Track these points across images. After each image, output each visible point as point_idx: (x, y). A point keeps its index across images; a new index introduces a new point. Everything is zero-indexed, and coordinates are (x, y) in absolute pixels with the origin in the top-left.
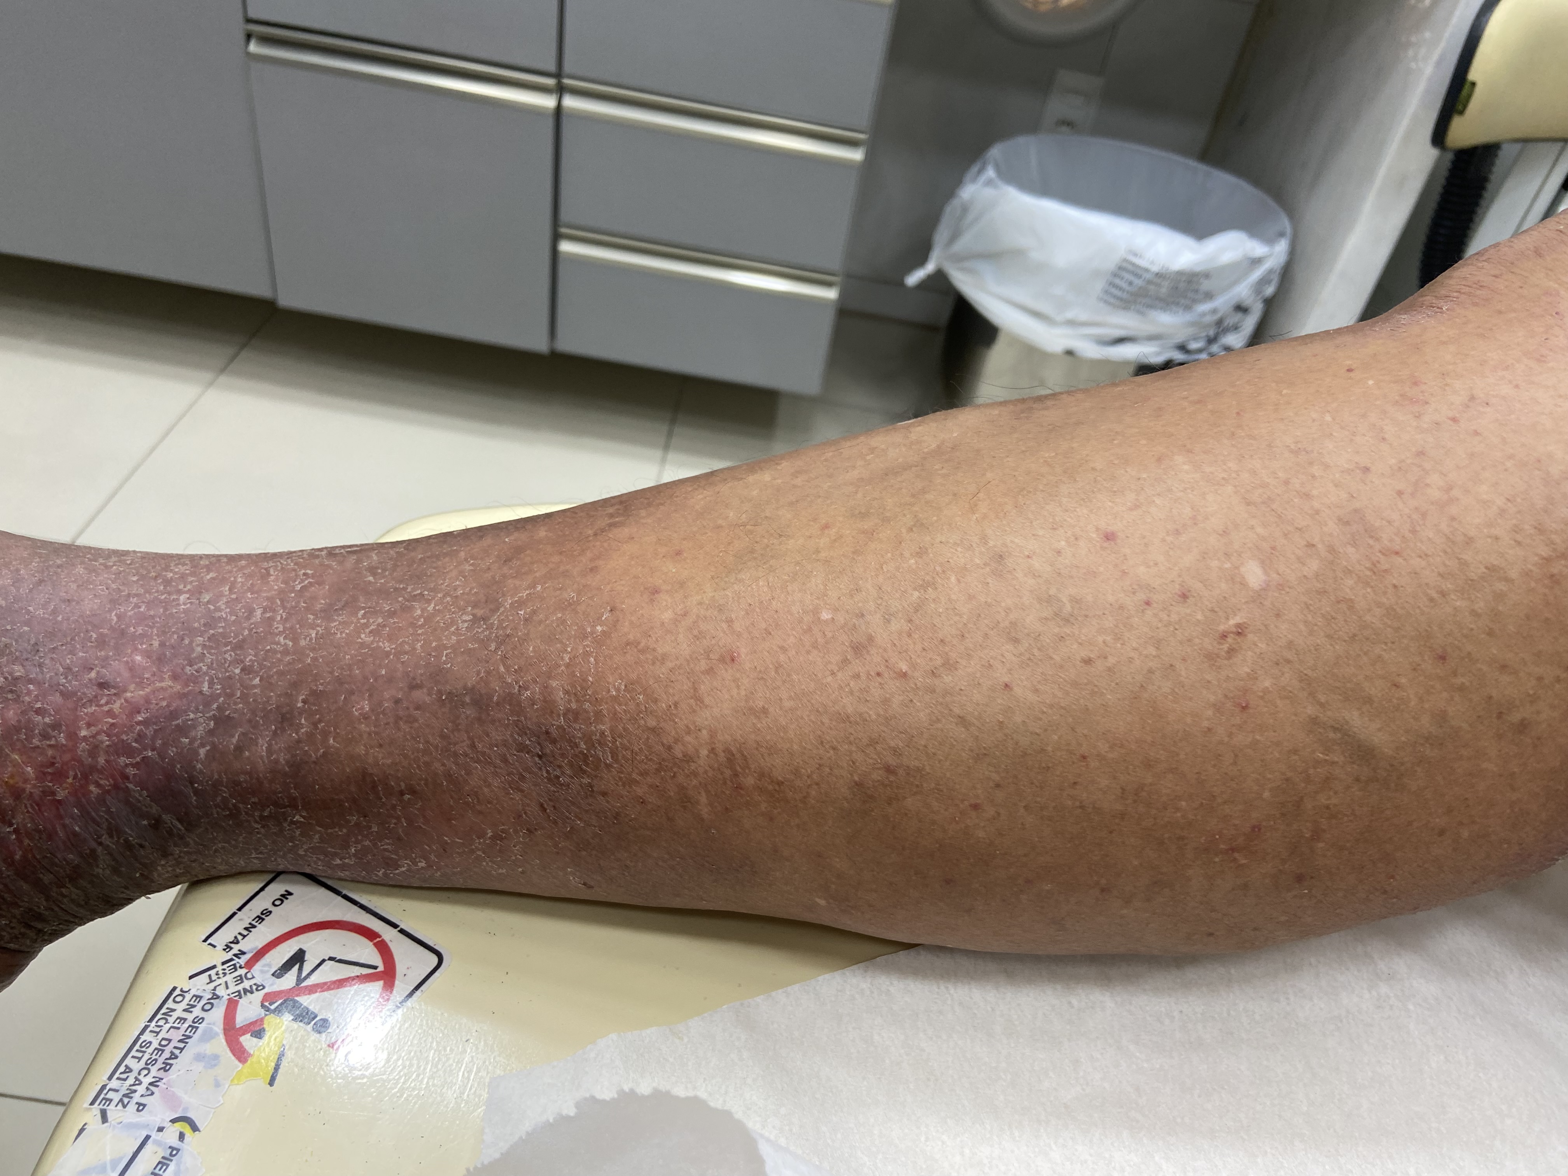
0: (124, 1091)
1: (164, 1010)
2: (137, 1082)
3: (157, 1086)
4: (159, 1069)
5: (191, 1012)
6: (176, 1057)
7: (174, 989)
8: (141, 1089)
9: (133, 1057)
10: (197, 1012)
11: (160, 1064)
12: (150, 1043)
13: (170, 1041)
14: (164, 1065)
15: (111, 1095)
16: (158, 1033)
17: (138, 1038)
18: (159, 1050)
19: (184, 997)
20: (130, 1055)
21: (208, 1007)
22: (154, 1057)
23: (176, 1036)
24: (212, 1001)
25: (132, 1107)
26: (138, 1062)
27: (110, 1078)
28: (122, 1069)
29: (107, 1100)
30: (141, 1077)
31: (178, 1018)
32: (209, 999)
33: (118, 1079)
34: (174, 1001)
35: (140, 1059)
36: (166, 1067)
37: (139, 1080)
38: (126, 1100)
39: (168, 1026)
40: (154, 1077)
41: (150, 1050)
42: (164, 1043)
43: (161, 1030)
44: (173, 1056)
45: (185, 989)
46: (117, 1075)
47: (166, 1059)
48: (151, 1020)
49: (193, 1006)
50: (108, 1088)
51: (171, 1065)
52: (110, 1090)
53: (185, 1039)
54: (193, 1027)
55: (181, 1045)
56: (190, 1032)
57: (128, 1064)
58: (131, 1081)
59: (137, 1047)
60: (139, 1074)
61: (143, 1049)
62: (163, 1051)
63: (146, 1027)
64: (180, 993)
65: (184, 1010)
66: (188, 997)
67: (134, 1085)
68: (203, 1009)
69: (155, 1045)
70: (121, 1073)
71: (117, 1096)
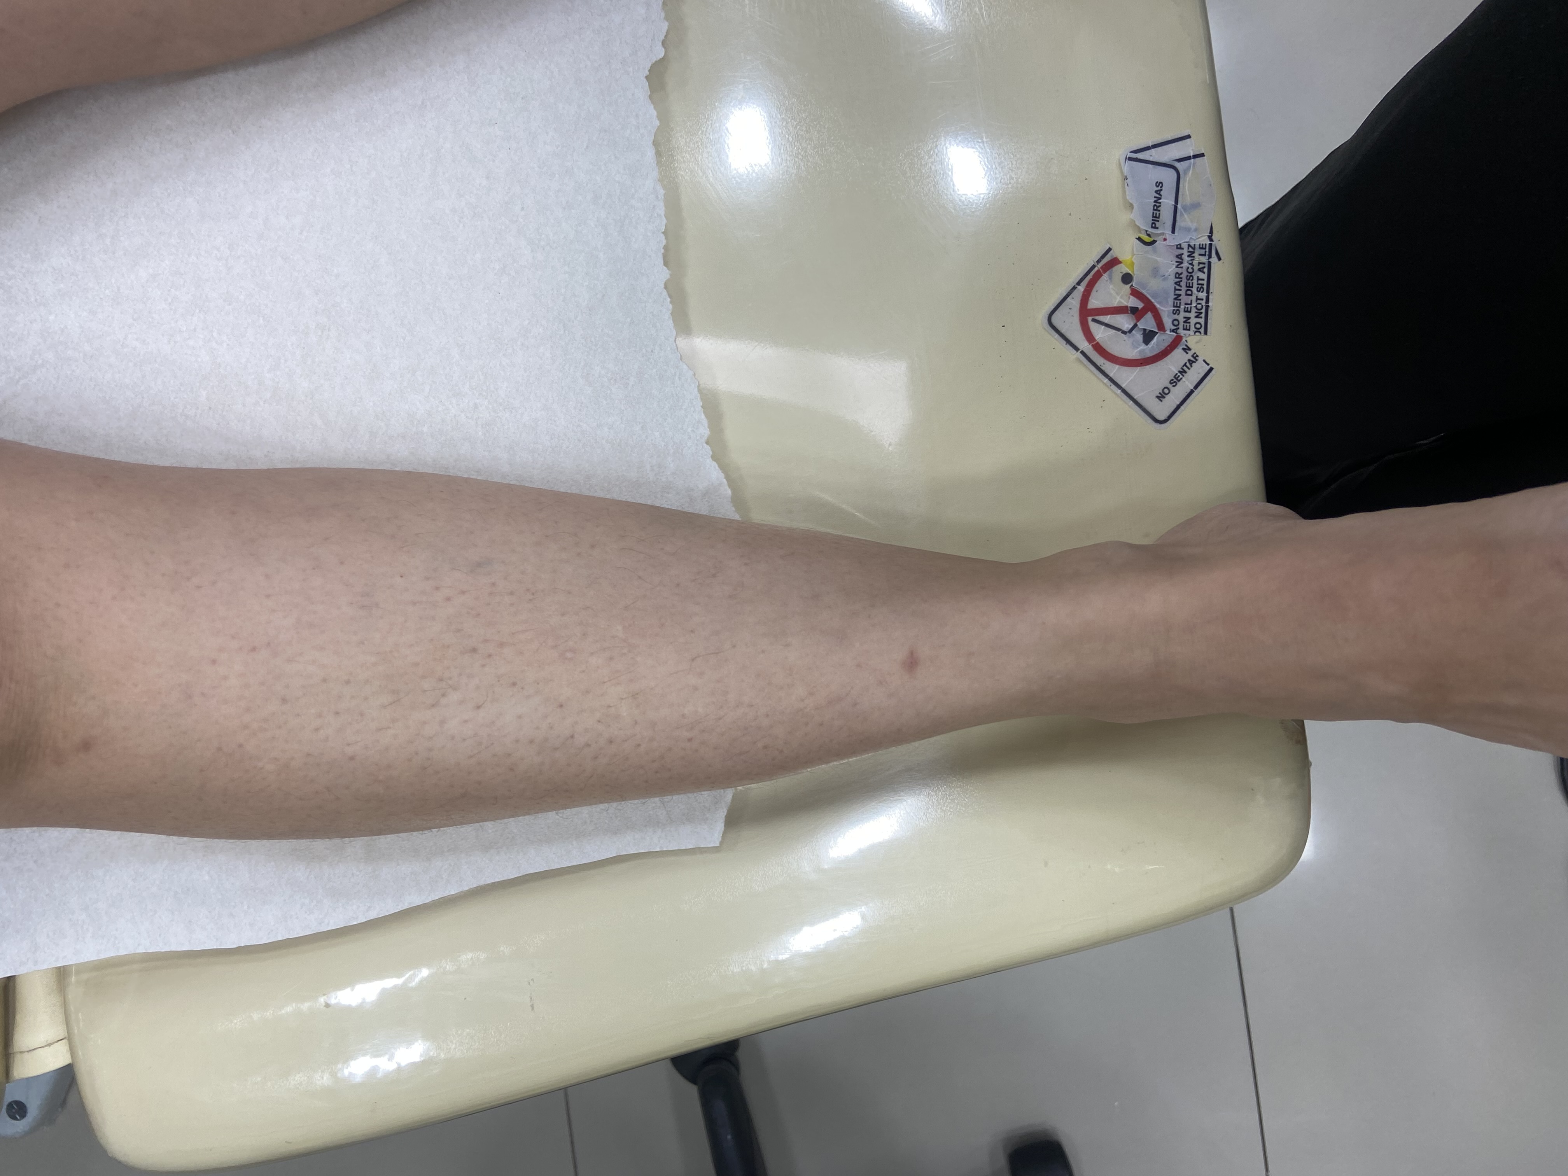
0: (1196, 255)
1: (1203, 315)
2: (1191, 262)
3: (1177, 262)
4: (1182, 273)
5: (1184, 318)
6: (1176, 283)
7: (1206, 333)
8: (1185, 257)
9: (1203, 280)
10: (1181, 317)
11: (1184, 276)
12: (1198, 291)
13: (1187, 295)
14: (1181, 276)
15: (1203, 252)
16: (1197, 299)
17: (1208, 292)
18: (1189, 287)
19: (1196, 328)
20: (1206, 280)
21: (1176, 323)
22: (1190, 281)
23: (1184, 299)
24: (1175, 327)
25: (1185, 246)
26: (1198, 277)
27: (1210, 263)
28: (1206, 270)
29: (1202, 248)
30: (1191, 266)
31: (1190, 312)
32: (1178, 328)
33: (1204, 264)
34: (1199, 323)
35: (1198, 279)
36: (1178, 275)
37: (1190, 264)
38: (1191, 249)
39: (1194, 305)
40: (1182, 268)
41: (1195, 286)
42: (1189, 292)
43: (1196, 302)
44: (1177, 283)
45: (1197, 333)
46: (1206, 265)
47: (1181, 281)
48: (1207, 307)
49: (1185, 322)
50: (1207, 257)
51: (1176, 278)
52: (1205, 255)
53: (1177, 297)
54: (1177, 307)
55: (1177, 292)
56: (1177, 303)
57: (1203, 274)
58: (1195, 263)
59: (1205, 287)
60: (1192, 268)
61: (1200, 286)
62: (1187, 287)
63: (1207, 301)
64: (1200, 330)
65: (1189, 318)
66: (1193, 328)
67: (1191, 260)
68: (1177, 320)
69: (1194, 290)
70: (1204, 267)
71: (1198, 251)
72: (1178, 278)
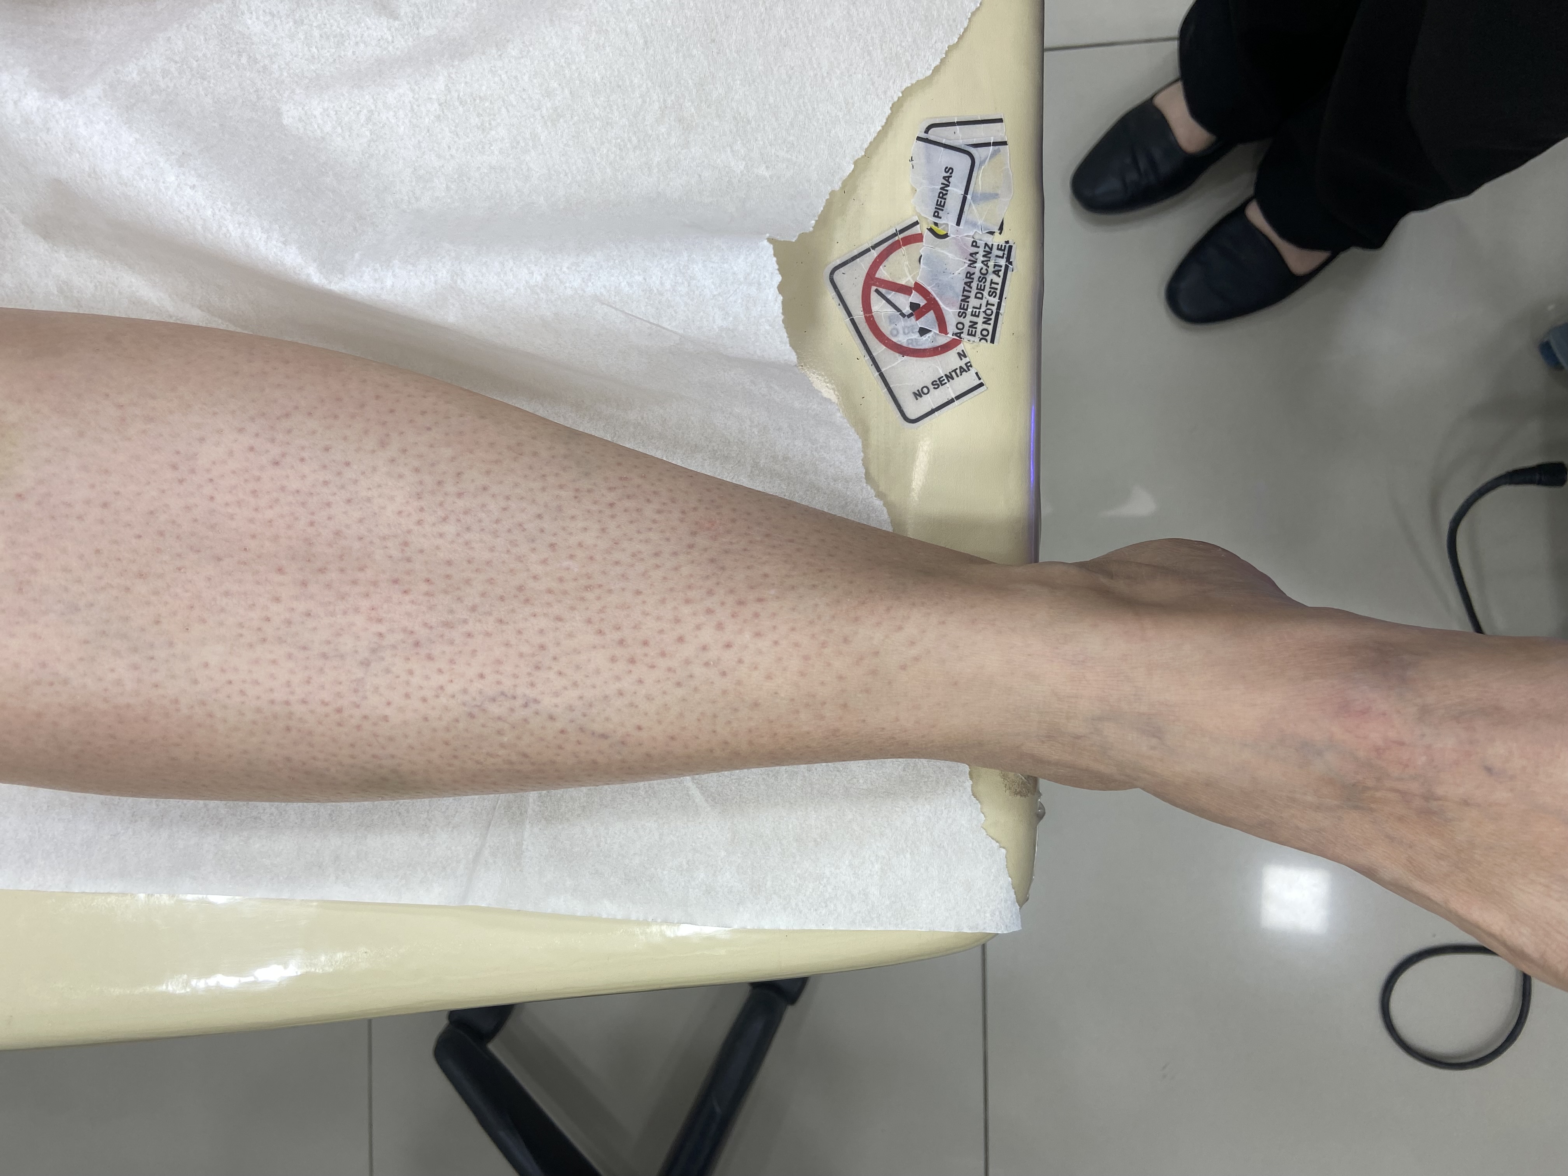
0: (992, 257)
1: (992, 322)
3: (969, 260)
4: (974, 274)
5: (971, 322)
6: (966, 283)
7: (992, 341)
8: (980, 258)
9: (998, 284)
14: (972, 277)
15: (1000, 253)
16: (988, 304)
17: (1001, 298)
18: (980, 289)
19: (982, 334)
21: (960, 326)
23: (973, 302)
24: (959, 331)
25: (981, 244)
26: (992, 280)
27: (1007, 267)
28: (1001, 274)
29: (1001, 249)
30: (985, 267)
31: (978, 316)
32: (962, 333)
33: (1001, 266)
34: (988, 331)
36: (969, 275)
38: (987, 249)
39: (983, 309)
40: (975, 267)
41: (987, 289)
42: (980, 296)
43: (986, 306)
45: (983, 341)
46: (1003, 269)
47: (972, 282)
48: (997, 314)
49: (970, 327)
50: (1005, 259)
51: (967, 278)
52: (1002, 257)
53: (966, 299)
54: (963, 309)
55: (966, 294)
56: (964, 305)
57: (998, 278)
58: (991, 264)
59: (998, 292)
60: (987, 270)
61: (992, 290)
62: (977, 289)
63: (999, 308)
64: (986, 338)
65: (976, 323)
66: (978, 334)
67: (987, 261)
68: (963, 324)
69: (985, 293)
71: (995, 252)
72: (969, 278)
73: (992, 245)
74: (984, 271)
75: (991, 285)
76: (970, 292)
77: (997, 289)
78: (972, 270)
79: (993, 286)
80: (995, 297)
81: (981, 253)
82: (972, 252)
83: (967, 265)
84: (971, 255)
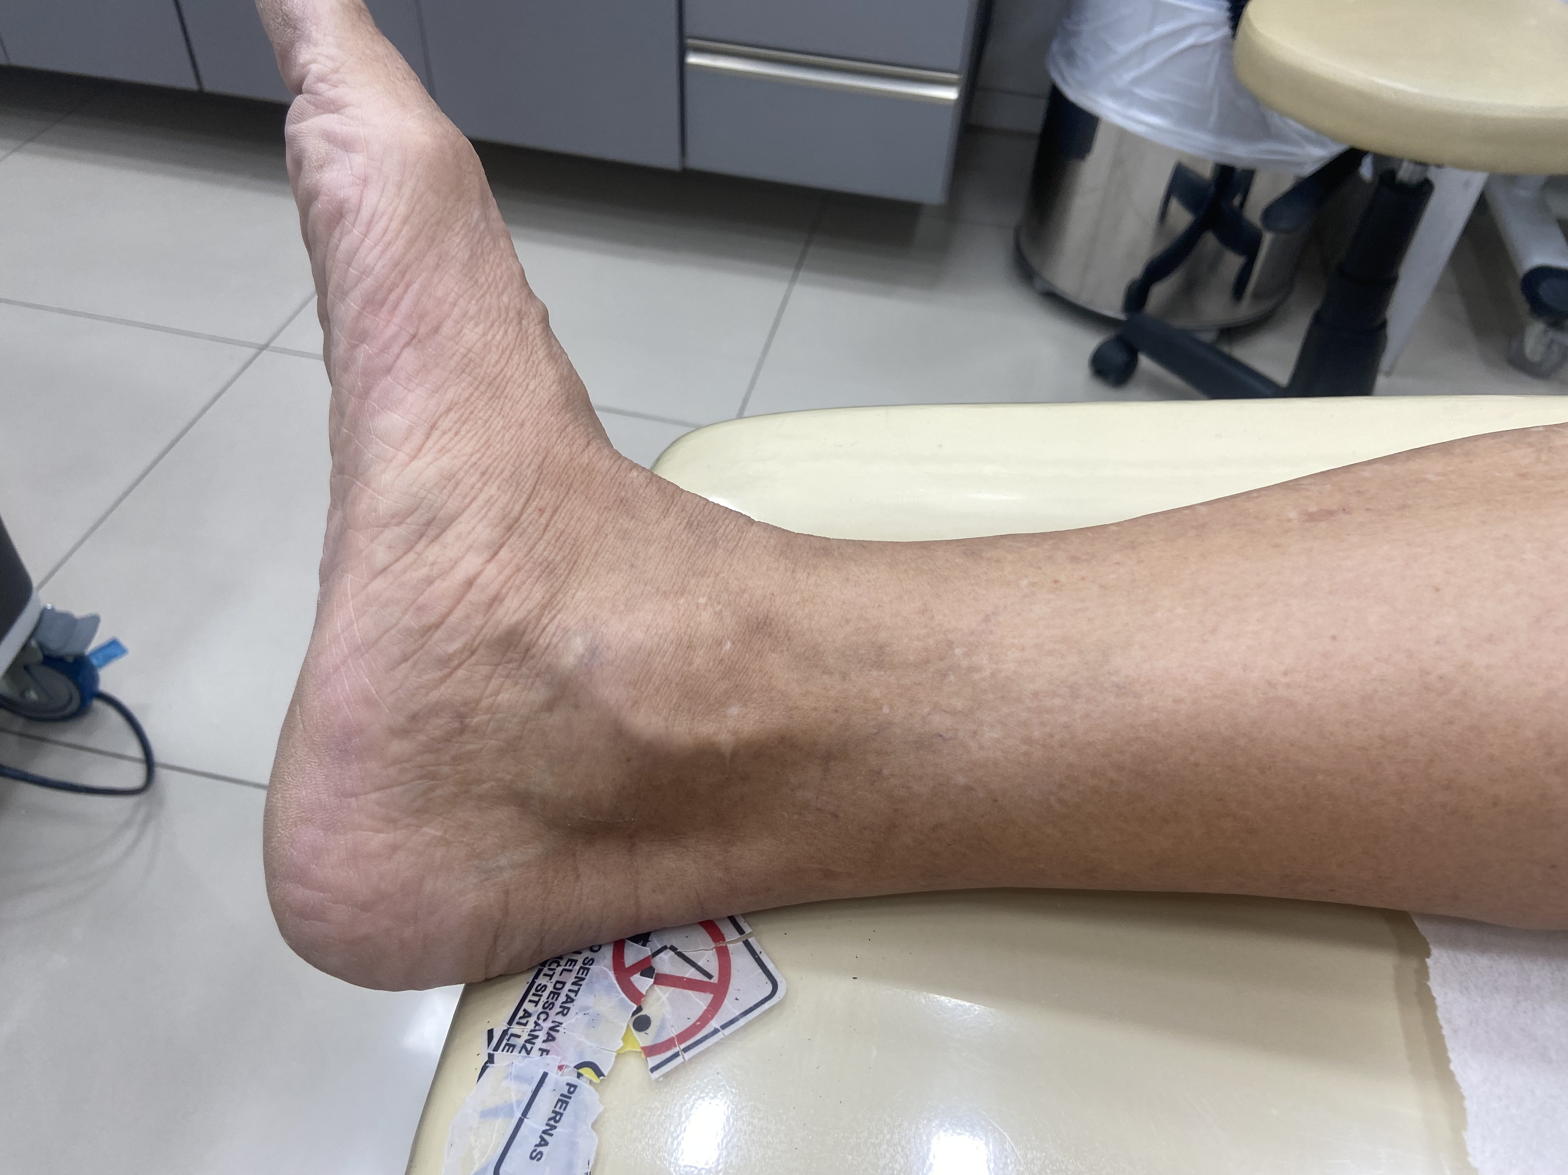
0: (525, 1036)
2: (537, 1028)
3: (558, 1031)
4: (557, 1014)
6: (572, 1001)
8: (542, 1035)
9: (530, 1001)
11: (557, 1009)
12: (545, 986)
13: (564, 984)
14: (561, 1010)
15: (513, 1041)
16: (551, 976)
18: (554, 993)
20: (528, 999)
22: (550, 1001)
25: (535, 1053)
26: (536, 1006)
27: (510, 1023)
28: (521, 1013)
29: (510, 1046)
30: (540, 1022)
33: (518, 1023)
35: (537, 1003)
36: (564, 1011)
37: (539, 1025)
38: (529, 1046)
39: (560, 969)
40: (553, 1022)
41: (546, 994)
42: (559, 986)
43: (554, 973)
44: (569, 1000)
46: (517, 1020)
47: (563, 1003)
50: (510, 1032)
51: (568, 1009)
52: (513, 1035)
53: (579, 981)
54: (584, 969)
55: (575, 988)
56: (582, 974)
57: (526, 1009)
58: (531, 1025)
59: (533, 991)
60: (538, 1018)
61: (540, 993)
62: (559, 994)
67: (534, 1030)
69: (550, 988)
70: (520, 1018)
71: (520, 1042)
72: (565, 1008)
73: (520, 1052)
74: (543, 1017)
75: (539, 1000)
76: (570, 991)
77: (534, 995)
78: (559, 1018)
79: (536, 999)
80: (540, 985)
81: (539, 1043)
82: (552, 1043)
83: (563, 1025)
84: (554, 1039)
